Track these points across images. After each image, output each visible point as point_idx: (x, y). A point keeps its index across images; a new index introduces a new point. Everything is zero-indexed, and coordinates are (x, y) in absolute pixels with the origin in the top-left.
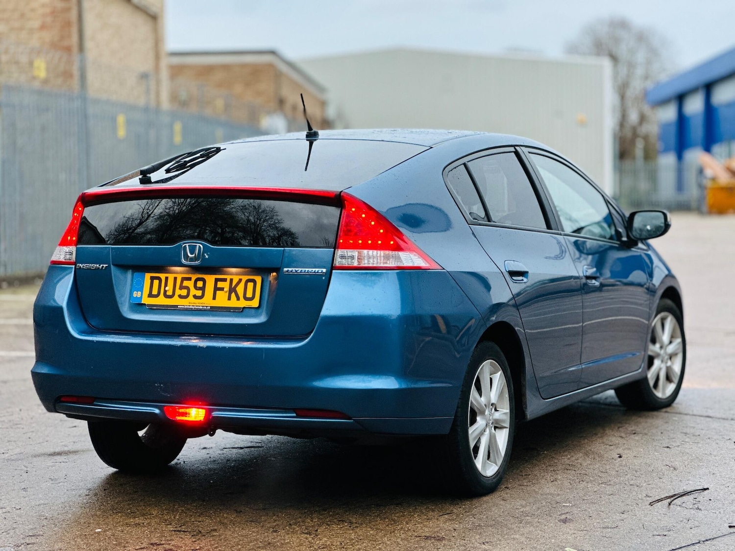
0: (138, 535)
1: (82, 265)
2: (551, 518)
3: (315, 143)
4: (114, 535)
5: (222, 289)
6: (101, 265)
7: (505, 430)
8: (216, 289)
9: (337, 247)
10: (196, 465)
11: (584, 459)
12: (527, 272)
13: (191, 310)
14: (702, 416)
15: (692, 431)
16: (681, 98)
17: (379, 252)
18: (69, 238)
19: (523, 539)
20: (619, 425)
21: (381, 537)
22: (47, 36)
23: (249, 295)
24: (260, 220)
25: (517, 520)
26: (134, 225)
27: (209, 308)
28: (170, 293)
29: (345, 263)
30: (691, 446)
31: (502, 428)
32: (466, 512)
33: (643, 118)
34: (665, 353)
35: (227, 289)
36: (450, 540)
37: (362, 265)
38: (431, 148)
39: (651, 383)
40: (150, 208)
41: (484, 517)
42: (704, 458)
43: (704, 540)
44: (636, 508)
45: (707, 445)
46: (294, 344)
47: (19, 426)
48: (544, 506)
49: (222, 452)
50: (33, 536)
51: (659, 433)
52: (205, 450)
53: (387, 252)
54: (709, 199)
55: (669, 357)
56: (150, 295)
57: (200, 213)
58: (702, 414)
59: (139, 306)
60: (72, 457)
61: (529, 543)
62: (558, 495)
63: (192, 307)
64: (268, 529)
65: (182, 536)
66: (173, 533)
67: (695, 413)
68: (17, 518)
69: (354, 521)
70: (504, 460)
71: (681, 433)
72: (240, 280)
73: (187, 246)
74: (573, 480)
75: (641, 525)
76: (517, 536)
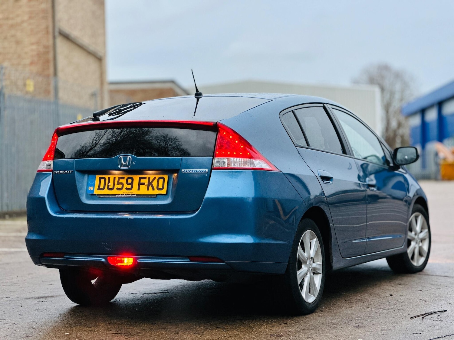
0: (91, 336)
1: (57, 171)
2: (349, 326)
3: (200, 99)
4: (76, 336)
5: (143, 184)
6: (69, 171)
7: (319, 275)
8: (140, 184)
9: (214, 155)
10: (127, 302)
11: (369, 297)
12: (332, 178)
13: (124, 197)
14: (442, 276)
15: (436, 283)
16: (423, 111)
17: (241, 159)
18: (49, 156)
19: (332, 336)
20: (390, 281)
21: (243, 335)
22: (35, 69)
23: (160, 187)
24: (167, 145)
25: (328, 326)
26: (87, 150)
27: (136, 195)
28: (111, 187)
29: (219, 166)
30: (435, 290)
31: (318, 273)
32: (296, 323)
33: (400, 125)
34: (418, 238)
35: (146, 183)
36: (286, 336)
37: (230, 167)
38: (272, 100)
39: (410, 256)
40: (97, 139)
41: (307, 325)
42: (444, 296)
43: (445, 336)
44: (402, 321)
45: (445, 290)
46: (188, 215)
47: (17, 284)
48: (345, 320)
49: (143, 295)
50: (26, 337)
51: (416, 284)
52: (133, 294)
53: (245, 159)
54: (442, 171)
55: (420, 240)
56: (99, 189)
57: (130, 141)
58: (442, 275)
59: (93, 196)
60: (49, 299)
61: (336, 337)
62: (353, 314)
63: (125, 195)
64: (173, 332)
65: (119, 336)
66: (113, 334)
67: (437, 274)
68: (16, 329)
69: (226, 327)
70: (319, 294)
71: (429, 284)
72: (155, 178)
73: (122, 158)
74: (362, 307)
75: (405, 329)
76: (328, 334)
